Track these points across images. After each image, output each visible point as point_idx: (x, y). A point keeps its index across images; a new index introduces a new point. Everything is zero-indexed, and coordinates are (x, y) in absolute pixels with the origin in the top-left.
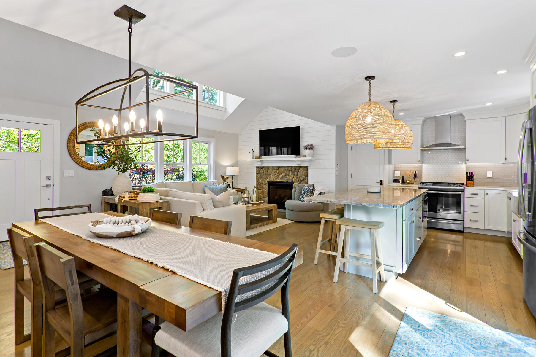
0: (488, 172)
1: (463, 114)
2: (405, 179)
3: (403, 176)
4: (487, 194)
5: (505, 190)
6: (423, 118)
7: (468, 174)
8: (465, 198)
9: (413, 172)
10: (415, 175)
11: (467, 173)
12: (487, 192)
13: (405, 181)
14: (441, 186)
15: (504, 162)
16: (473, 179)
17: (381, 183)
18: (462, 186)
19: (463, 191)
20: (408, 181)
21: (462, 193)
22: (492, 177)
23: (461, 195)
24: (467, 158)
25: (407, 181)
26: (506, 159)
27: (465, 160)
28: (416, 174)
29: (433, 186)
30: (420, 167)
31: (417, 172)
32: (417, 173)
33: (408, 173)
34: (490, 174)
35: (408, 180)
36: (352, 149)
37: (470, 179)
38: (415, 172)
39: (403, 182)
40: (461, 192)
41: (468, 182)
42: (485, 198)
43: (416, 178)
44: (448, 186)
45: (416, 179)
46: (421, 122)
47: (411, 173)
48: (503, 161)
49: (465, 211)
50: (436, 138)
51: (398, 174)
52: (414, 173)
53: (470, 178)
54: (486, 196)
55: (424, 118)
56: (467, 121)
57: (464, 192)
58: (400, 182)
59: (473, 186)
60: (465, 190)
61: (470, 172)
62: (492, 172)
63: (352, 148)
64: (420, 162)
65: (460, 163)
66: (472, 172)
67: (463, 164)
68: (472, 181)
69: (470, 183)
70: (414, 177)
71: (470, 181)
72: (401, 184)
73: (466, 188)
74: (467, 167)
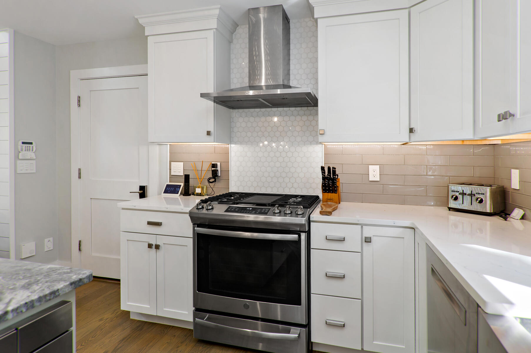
0: (370, 166)
1: (311, 1)
2: (192, 184)
3: (187, 178)
4: (368, 240)
5: (415, 229)
7: (326, 173)
9: (208, 164)
10: (215, 174)
11: (323, 168)
12: (368, 232)
13: (190, 190)
15: (408, 141)
16: (336, 187)
17: (143, 193)
19: (305, 230)
20: (198, 191)
21: (303, 236)
22: (379, 180)
23: (299, 241)
24: (321, 126)
26: (411, 130)
27: (315, 134)
28: (217, 170)
29: (226, 211)
30: (227, 153)
31: (219, 164)
32: (219, 168)
33: (199, 167)
34: (374, 173)
35: (199, 188)
36: (79, 105)
37: (329, 186)
38: (214, 166)
39: (187, 191)
40: (298, 233)
41: (326, 195)
42: (362, 253)
43: (215, 181)
44: (265, 213)
45: (215, 185)
47: (205, 168)
48: (405, 136)
49: (312, 291)
51: (179, 169)
52: (212, 169)
53: (329, 184)
54: (367, 247)
56: (319, 20)
57: (309, 232)
58: (178, 193)
59: (330, 213)
60: (312, 224)
61: (329, 168)
62: (378, 166)
63: (79, 101)
64: (220, 138)
65: (311, 144)
66: (333, 168)
67: (318, 145)
68: (334, 194)
69: (329, 197)
70: (209, 179)
71: (330, 194)
72: (182, 196)
73: (313, 217)
74: (327, 155)
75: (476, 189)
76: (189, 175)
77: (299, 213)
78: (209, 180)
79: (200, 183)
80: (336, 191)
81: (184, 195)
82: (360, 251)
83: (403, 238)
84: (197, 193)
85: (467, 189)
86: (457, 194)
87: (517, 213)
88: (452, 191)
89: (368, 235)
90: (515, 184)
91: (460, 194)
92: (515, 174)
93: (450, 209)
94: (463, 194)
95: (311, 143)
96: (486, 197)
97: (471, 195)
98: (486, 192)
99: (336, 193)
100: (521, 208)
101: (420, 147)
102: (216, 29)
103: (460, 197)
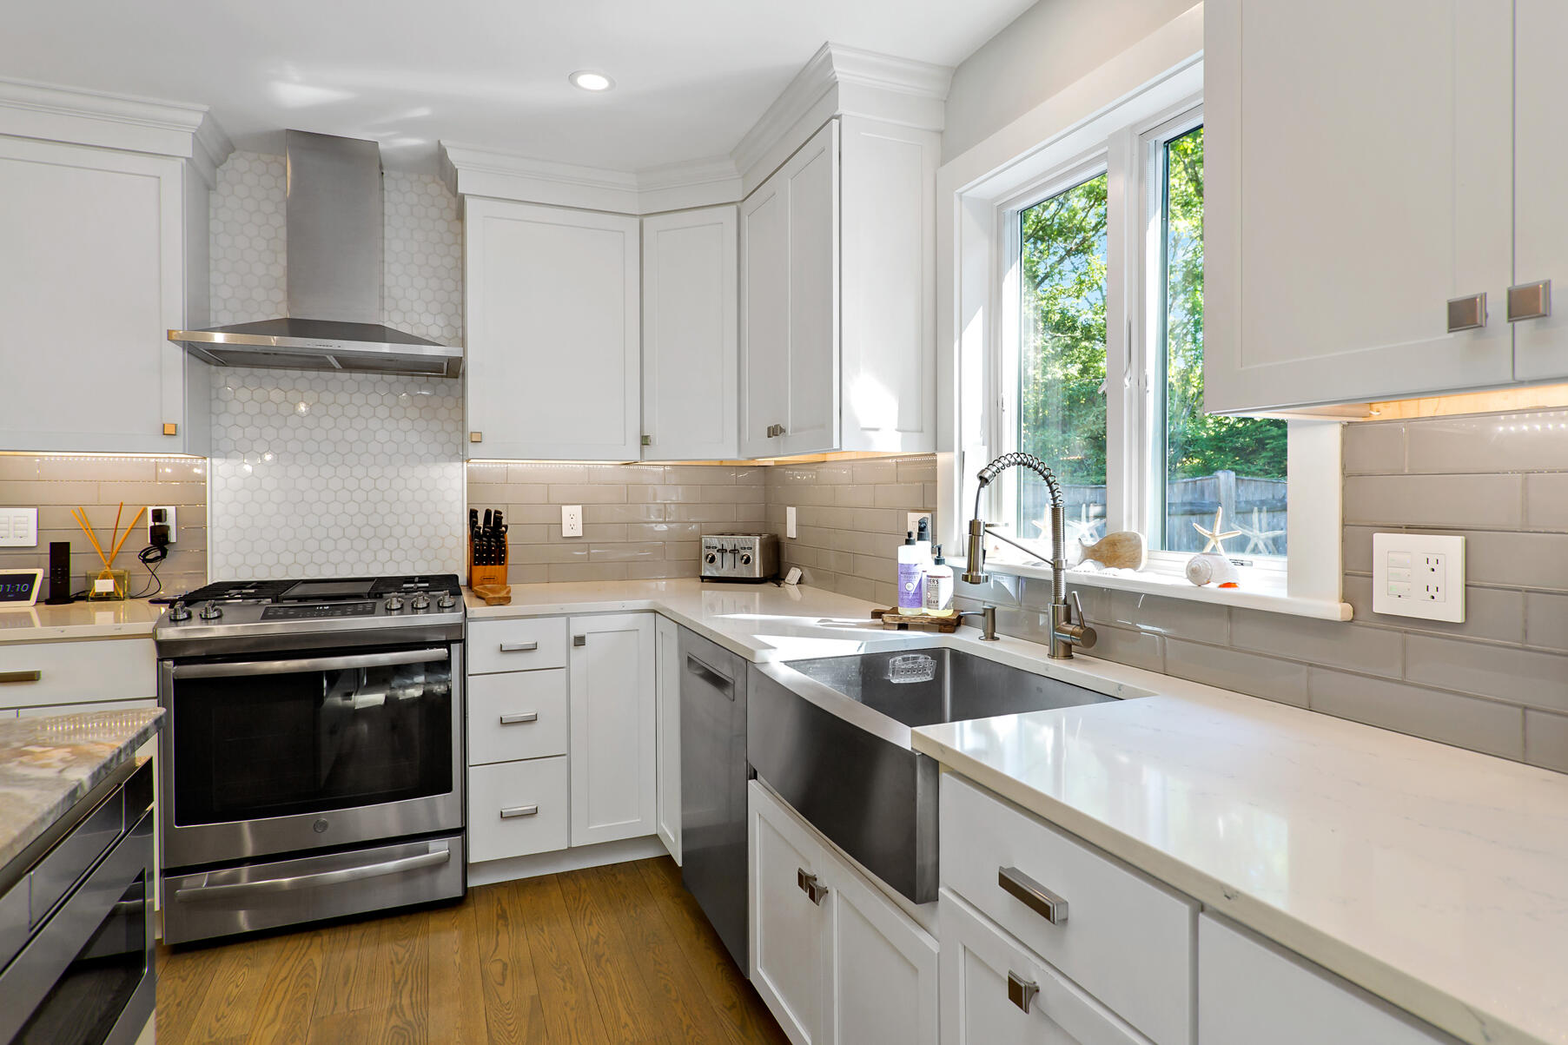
0: (563, 508)
1: (452, 155)
2: (77, 567)
3: (60, 554)
4: (580, 641)
5: (655, 612)
6: (198, 119)
7: (481, 523)
8: (470, 679)
9: (145, 511)
10: (160, 538)
11: (473, 514)
12: (579, 627)
13: (74, 589)
14: (327, 614)
15: (637, 457)
16: (504, 550)
18: (453, 607)
19: (456, 637)
20: (103, 586)
21: (456, 650)
22: (581, 535)
23: (446, 662)
24: (473, 424)
25: (90, 579)
26: (645, 441)
27: (460, 442)
28: (167, 528)
29: (265, 617)
30: (194, 477)
31: (171, 511)
32: (171, 521)
33: (104, 519)
34: (574, 522)
35: (105, 577)
37: (489, 551)
38: (158, 515)
39: (61, 591)
40: (446, 644)
41: (480, 571)
42: (568, 668)
43: (164, 555)
44: (372, 612)
45: (164, 568)
46: (184, 147)
47: (127, 520)
48: (633, 450)
49: (471, 761)
50: (296, 280)
51: (18, 527)
52: (150, 523)
53: (489, 546)
54: (578, 654)
55: (207, 113)
56: (468, 203)
57: (463, 641)
58: (26, 597)
59: (506, 600)
60: (470, 625)
61: (488, 513)
62: (580, 506)
64: (178, 441)
65: (436, 461)
66: (496, 512)
67: (453, 464)
68: (497, 567)
69: (487, 575)
70: (147, 552)
71: (489, 567)
72: (43, 606)
73: (473, 612)
74: (473, 483)
75: (740, 540)
76: (67, 544)
77: (445, 605)
78: (147, 554)
79: (109, 566)
80: (503, 559)
81: (48, 602)
82: (565, 665)
83: (637, 630)
84: (97, 594)
85: (728, 542)
86: (714, 552)
87: (794, 575)
88: (707, 547)
89: (579, 634)
90: (791, 531)
91: (718, 551)
92: (791, 513)
93: (703, 578)
94: (722, 551)
95: (436, 459)
96: (754, 554)
97: (734, 551)
98: (754, 546)
99: (503, 564)
100: (797, 566)
101: (655, 469)
102: (187, 159)
103: (718, 556)
